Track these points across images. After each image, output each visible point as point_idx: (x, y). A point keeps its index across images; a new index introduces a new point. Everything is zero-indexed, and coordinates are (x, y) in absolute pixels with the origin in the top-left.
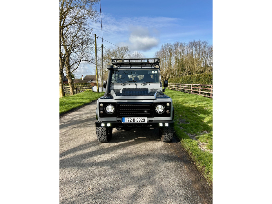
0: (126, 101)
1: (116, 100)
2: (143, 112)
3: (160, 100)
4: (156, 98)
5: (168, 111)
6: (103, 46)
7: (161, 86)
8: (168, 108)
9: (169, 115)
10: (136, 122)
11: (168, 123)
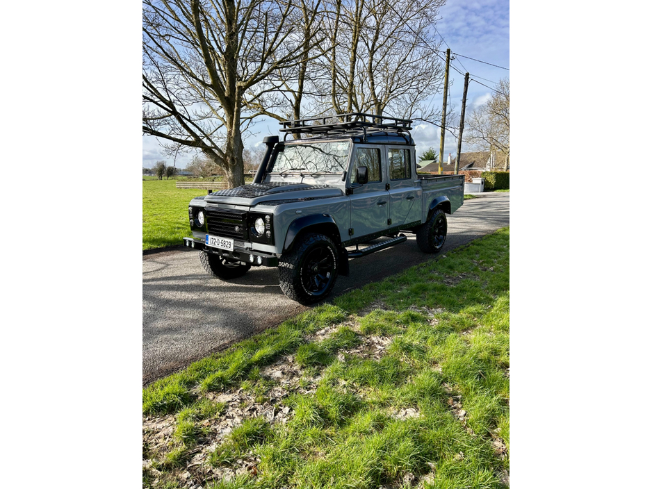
2: (234, 229)
3: (259, 209)
4: (259, 203)
5: (268, 232)
6: (468, 78)
7: (343, 180)
8: (268, 226)
9: (271, 241)
10: (220, 247)
11: (262, 257)
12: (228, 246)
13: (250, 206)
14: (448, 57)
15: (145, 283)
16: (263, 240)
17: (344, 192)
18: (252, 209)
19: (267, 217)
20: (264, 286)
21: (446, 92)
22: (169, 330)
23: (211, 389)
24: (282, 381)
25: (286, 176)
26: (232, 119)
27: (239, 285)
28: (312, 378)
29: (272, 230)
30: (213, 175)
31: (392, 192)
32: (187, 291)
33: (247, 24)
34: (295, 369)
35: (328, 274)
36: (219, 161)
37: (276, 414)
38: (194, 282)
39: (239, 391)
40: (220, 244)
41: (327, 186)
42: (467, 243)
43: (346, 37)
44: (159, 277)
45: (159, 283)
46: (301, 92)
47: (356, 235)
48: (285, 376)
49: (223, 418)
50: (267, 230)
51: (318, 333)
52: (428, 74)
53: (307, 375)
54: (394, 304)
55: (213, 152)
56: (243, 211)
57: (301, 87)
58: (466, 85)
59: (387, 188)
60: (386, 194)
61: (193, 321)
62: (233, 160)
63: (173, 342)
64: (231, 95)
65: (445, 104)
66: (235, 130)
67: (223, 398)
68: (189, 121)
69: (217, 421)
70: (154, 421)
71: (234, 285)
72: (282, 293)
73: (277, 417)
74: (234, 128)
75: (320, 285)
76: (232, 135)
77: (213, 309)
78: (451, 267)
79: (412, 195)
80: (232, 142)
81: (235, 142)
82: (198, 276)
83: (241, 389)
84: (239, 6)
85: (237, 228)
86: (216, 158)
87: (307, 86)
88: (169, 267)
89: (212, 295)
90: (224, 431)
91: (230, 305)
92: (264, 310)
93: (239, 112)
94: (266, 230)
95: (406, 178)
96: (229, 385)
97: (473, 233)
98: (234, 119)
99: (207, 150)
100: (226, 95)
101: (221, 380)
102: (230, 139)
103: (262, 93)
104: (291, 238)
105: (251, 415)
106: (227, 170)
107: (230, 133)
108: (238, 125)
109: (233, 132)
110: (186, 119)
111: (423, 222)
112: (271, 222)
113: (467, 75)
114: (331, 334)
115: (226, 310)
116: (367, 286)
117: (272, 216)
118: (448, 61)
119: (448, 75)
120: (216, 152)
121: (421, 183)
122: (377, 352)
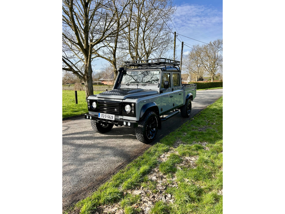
0: (103, 99)
1: (98, 98)
2: (114, 110)
3: (127, 100)
4: (127, 98)
5: (133, 111)
6: (183, 44)
7: (158, 87)
8: (133, 108)
9: (134, 115)
10: (107, 118)
11: (130, 123)
12: (112, 118)
13: (123, 100)
14: (175, 35)
15: (64, 137)
16: (130, 115)
17: (159, 92)
18: (124, 101)
19: (133, 105)
20: (122, 136)
21: (175, 49)
22: (89, 159)
23: (129, 188)
24: (158, 181)
25: (129, 85)
26: (87, 59)
27: (110, 136)
28: (171, 179)
29: (135, 110)
30: (67, 83)
31: (175, 92)
32: (87, 140)
33: (93, 18)
34: (161, 175)
35: (154, 129)
36: (81, 78)
37: (165, 197)
38: (88, 135)
39: (141, 188)
40: (107, 117)
41: (151, 90)
42: (199, 112)
43: (133, 25)
44: (68, 133)
45: (71, 136)
46: (116, 47)
47: (164, 111)
48: (158, 179)
49: (142, 202)
50: (133, 110)
51: (161, 157)
52: (167, 42)
53: (169, 177)
54: (186, 141)
55: (78, 74)
56: (119, 102)
57: (116, 45)
58: (182, 47)
59: (173, 90)
60: (173, 92)
61: (98, 154)
62: (88, 77)
63: (94, 165)
64: (87, 48)
65: (174, 54)
66: (89, 64)
67: (137, 192)
68: (67, 59)
69: (140, 205)
70: (109, 208)
71: (108, 135)
72: (136, 139)
73: (166, 199)
74: (88, 63)
75: (152, 134)
76: (88, 66)
77: (105, 148)
78: (198, 124)
79: (180, 93)
80: (87, 69)
81: (89, 69)
82: (88, 132)
83: (142, 187)
84: (89, 9)
85: (116, 110)
86: (80, 76)
87: (119, 45)
88: (71, 128)
89: (100, 141)
90: (146, 209)
91: (111, 145)
92: (129, 147)
93: (91, 56)
94: (131, 110)
95: (178, 86)
96: (136, 186)
97: (197, 108)
98: (89, 59)
99: (75, 72)
100: (84, 48)
101: (132, 183)
102: (86, 68)
103: (100, 47)
104: (142, 114)
105: (154, 200)
106: (85, 82)
107: (86, 65)
108: (90, 62)
109: (88, 64)
110: (66, 59)
111: (184, 104)
112: (134, 106)
113: (183, 43)
114: (168, 157)
115: (111, 148)
116: (171, 134)
117: (135, 104)
118: (175, 37)
119: (175, 42)
120: (80, 74)
121: (183, 88)
122: (192, 164)
